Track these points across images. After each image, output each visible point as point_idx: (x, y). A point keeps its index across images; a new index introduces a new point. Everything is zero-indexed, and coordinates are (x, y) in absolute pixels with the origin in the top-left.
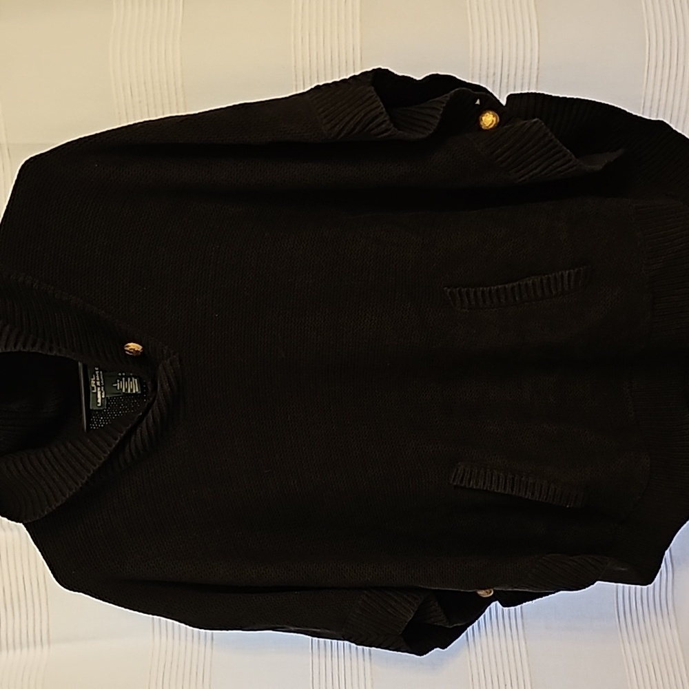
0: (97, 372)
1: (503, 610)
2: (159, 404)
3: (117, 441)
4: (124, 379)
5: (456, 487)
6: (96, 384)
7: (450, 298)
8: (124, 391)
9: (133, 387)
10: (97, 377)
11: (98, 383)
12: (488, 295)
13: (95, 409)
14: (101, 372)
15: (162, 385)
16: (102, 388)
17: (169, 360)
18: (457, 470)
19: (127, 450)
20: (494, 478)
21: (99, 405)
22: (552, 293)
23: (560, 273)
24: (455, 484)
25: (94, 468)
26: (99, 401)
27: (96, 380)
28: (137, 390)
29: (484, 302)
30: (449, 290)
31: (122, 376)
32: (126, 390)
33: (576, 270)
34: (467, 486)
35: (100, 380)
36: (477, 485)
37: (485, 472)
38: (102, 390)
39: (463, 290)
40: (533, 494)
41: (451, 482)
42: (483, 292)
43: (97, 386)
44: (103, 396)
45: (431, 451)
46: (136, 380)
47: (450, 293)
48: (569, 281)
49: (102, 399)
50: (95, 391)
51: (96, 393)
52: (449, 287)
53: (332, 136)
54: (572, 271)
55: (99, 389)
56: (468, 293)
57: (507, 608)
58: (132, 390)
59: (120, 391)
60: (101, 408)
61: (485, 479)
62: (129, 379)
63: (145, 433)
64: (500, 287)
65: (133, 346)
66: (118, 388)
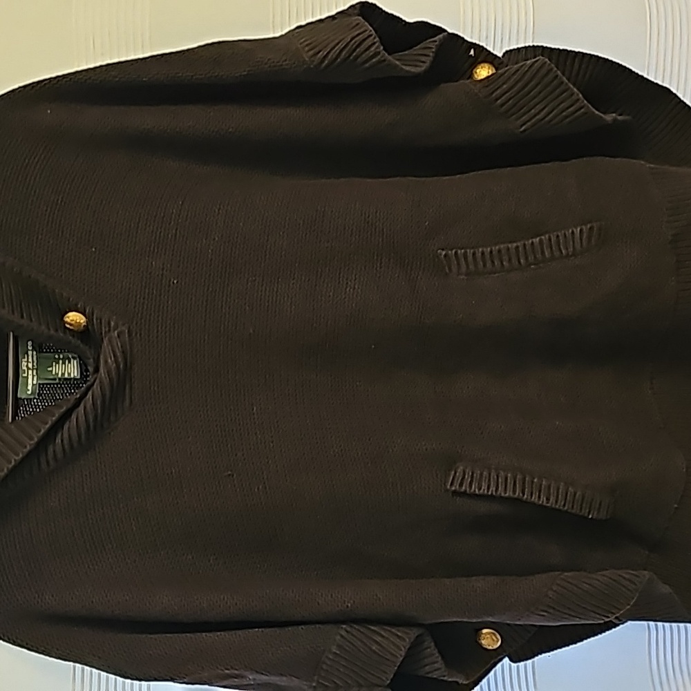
0: (30, 353)
1: (510, 665)
2: (100, 382)
3: (48, 426)
4: (61, 362)
5: (455, 492)
6: (27, 366)
7: (445, 262)
8: (60, 375)
9: (72, 370)
10: (30, 357)
11: (30, 365)
12: (489, 256)
13: (23, 397)
14: (35, 353)
15: (106, 362)
16: (35, 371)
17: (116, 332)
18: (455, 473)
19: (58, 440)
20: (500, 480)
21: (29, 392)
22: (562, 253)
23: (570, 231)
24: (453, 488)
25: (17, 458)
26: (30, 387)
27: (28, 362)
28: (76, 374)
29: (485, 265)
30: (444, 253)
31: (59, 358)
32: (63, 374)
33: (589, 226)
34: (468, 492)
35: (33, 362)
36: (480, 489)
37: (490, 475)
38: (35, 373)
39: (459, 251)
40: (548, 499)
41: (448, 487)
42: (483, 253)
43: (28, 369)
44: (35, 382)
45: (424, 448)
46: (75, 362)
47: (445, 256)
48: (581, 239)
49: (33, 385)
50: (26, 375)
51: (27, 377)
52: (443, 250)
53: (315, 63)
54: (584, 227)
55: (30, 372)
56: (465, 255)
57: (515, 665)
58: (69, 374)
59: (56, 377)
60: (32, 397)
61: (489, 480)
62: (67, 362)
63: (82, 419)
64: (502, 246)
65: (74, 318)
66: (54, 373)
